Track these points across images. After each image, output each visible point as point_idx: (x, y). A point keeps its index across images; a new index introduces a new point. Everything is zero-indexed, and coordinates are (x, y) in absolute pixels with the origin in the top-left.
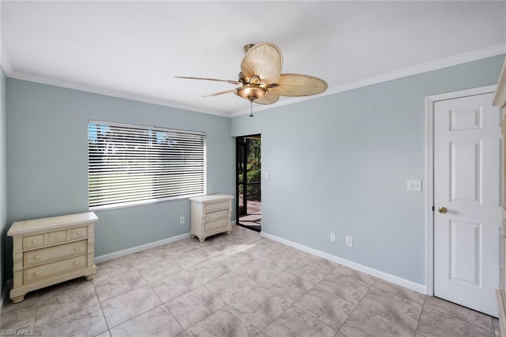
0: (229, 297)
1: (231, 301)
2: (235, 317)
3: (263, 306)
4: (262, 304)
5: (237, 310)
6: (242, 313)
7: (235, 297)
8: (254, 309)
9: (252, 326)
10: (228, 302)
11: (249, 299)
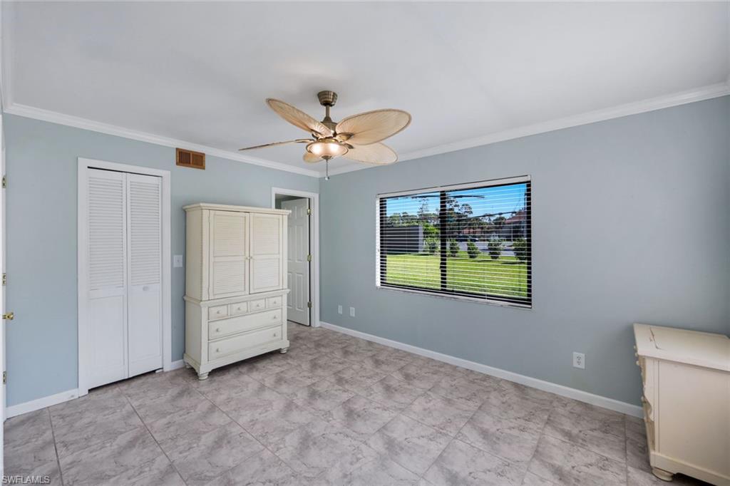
0: (365, 454)
1: (358, 447)
2: (348, 428)
3: (311, 443)
4: (312, 447)
5: (347, 436)
6: (340, 433)
7: (353, 454)
8: (324, 438)
9: (328, 421)
10: (363, 447)
11: (331, 452)
